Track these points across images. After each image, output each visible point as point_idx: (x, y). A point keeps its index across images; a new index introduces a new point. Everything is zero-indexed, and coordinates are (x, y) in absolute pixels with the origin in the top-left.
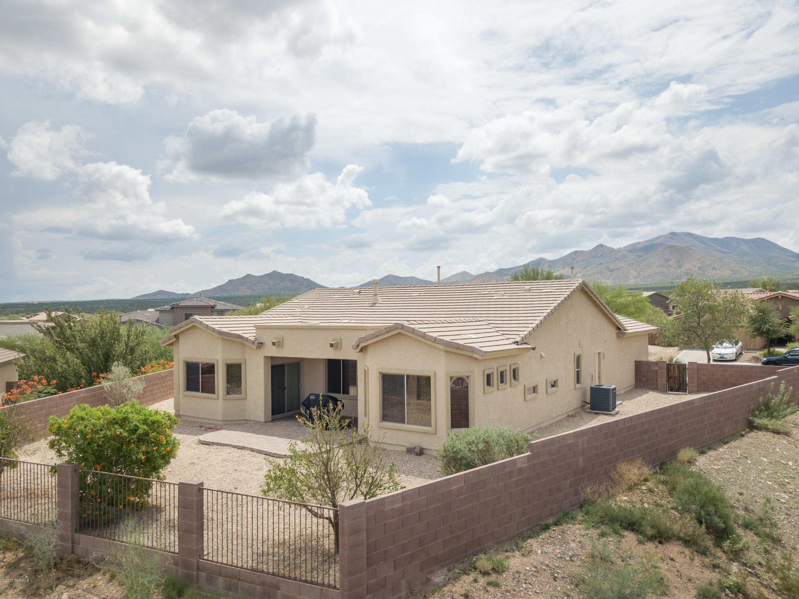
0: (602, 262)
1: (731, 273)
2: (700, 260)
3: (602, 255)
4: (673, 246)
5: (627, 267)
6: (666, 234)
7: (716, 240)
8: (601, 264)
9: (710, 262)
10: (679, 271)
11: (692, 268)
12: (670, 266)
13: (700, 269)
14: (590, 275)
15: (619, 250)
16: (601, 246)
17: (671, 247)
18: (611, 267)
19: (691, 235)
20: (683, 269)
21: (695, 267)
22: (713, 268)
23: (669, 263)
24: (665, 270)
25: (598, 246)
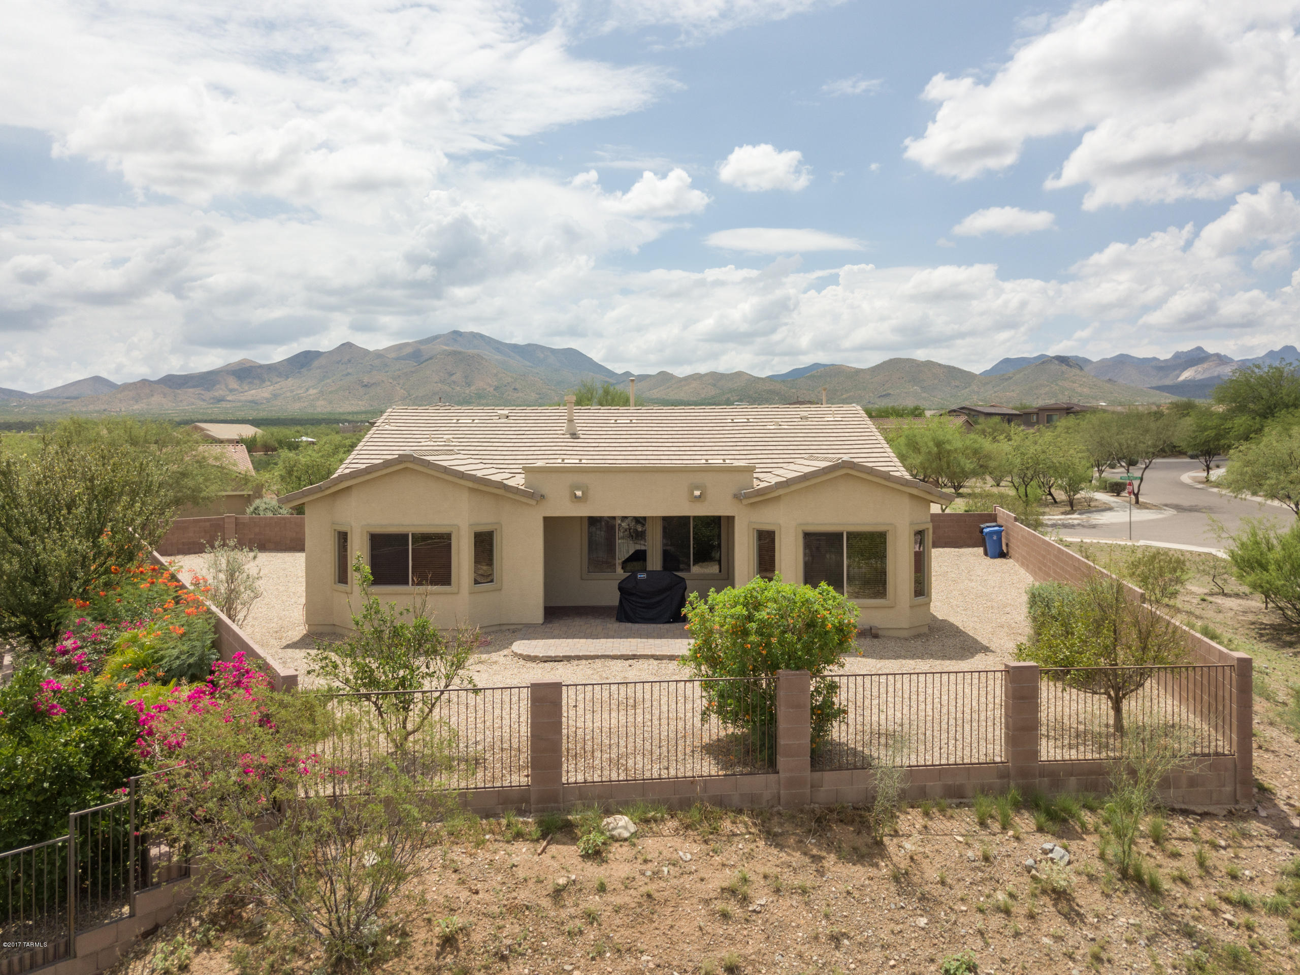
0: (350, 371)
1: (538, 396)
2: (496, 375)
3: (349, 361)
4: (460, 353)
5: (391, 381)
6: (446, 332)
7: (515, 347)
8: (349, 374)
9: (510, 380)
10: (467, 392)
11: (485, 387)
12: (454, 382)
13: (496, 388)
14: (331, 392)
15: (378, 355)
16: (348, 346)
17: (455, 353)
18: (366, 380)
19: (482, 337)
20: (473, 388)
21: (491, 386)
22: (515, 389)
23: (454, 378)
24: (446, 387)
25: (343, 345)
